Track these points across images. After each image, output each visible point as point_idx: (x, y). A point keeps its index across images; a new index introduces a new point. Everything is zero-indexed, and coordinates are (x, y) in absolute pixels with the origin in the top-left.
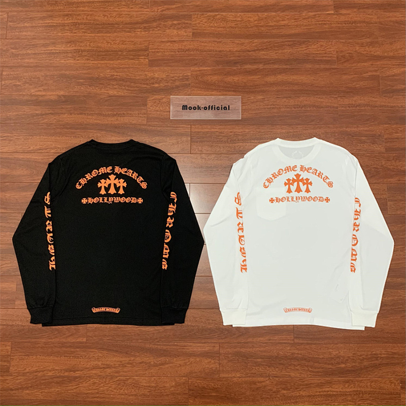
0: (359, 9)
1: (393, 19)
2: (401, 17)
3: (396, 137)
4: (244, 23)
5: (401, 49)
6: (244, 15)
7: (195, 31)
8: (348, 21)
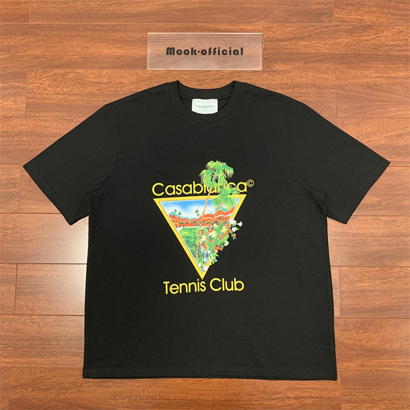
0: (306, 63)
1: (363, 81)
2: (377, 77)
3: (359, 289)
4: (112, 87)
5: (374, 133)
6: (114, 72)
7: (30, 101)
8: (287, 84)
